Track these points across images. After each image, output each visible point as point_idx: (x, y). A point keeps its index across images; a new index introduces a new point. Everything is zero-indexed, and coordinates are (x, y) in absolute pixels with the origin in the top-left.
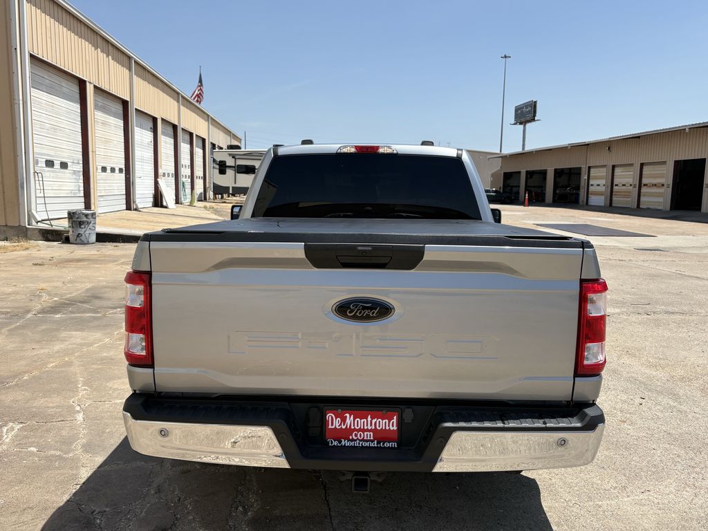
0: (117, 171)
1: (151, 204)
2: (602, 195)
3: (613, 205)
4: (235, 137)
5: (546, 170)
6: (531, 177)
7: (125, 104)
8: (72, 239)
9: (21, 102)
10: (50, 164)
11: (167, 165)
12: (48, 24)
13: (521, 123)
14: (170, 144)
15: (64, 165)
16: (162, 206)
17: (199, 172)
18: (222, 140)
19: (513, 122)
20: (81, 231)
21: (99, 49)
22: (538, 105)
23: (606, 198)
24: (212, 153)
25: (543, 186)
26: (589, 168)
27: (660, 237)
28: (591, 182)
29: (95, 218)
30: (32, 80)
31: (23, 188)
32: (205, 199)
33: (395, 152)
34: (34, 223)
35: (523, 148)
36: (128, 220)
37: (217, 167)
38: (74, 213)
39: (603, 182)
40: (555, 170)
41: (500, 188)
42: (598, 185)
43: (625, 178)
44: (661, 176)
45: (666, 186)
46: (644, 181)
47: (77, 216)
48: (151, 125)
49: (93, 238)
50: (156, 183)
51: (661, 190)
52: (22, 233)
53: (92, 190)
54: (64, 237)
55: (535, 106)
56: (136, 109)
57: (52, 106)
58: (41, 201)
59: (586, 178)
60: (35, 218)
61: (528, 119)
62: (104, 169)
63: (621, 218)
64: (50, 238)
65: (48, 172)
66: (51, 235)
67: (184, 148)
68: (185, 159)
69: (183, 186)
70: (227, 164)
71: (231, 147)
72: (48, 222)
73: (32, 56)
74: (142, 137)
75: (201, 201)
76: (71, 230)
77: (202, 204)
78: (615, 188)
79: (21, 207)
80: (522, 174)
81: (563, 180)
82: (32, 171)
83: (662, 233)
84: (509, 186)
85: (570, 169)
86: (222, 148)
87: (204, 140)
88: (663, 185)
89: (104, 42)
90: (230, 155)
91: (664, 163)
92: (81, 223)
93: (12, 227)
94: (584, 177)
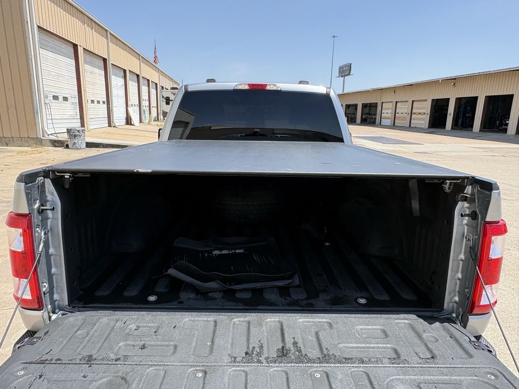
0: (101, 103)
1: (124, 123)
2: (389, 119)
3: (396, 125)
4: (176, 82)
5: (357, 104)
6: (348, 108)
7: (105, 60)
8: (70, 146)
9: (33, 58)
10: (55, 98)
11: (133, 99)
12: (49, 6)
13: (342, 76)
14: (135, 86)
15: (65, 99)
16: (131, 124)
17: (154, 103)
18: (168, 85)
19: (338, 76)
20: (76, 141)
21: (86, 25)
22: (352, 66)
23: (391, 122)
24: (161, 92)
25: (355, 114)
26: (382, 103)
27: (426, 145)
28: (383, 111)
29: (84, 133)
30: (40, 43)
31: (38, 113)
32: (158, 120)
33: (279, 89)
34: (46, 136)
35: (343, 92)
36: (108, 133)
37: (165, 100)
38: (70, 130)
39: (390, 111)
40: (363, 104)
42: (387, 113)
43: (403, 109)
44: (424, 108)
45: (426, 114)
46: (414, 111)
47: (72, 132)
48: (122, 74)
49: (84, 145)
50: (127, 110)
51: (423, 116)
52: (39, 142)
53: (85, 115)
54: (65, 145)
55: (350, 66)
56: (112, 64)
57: (56, 61)
58: (50, 121)
59: (380, 109)
60: (47, 133)
61: (346, 74)
62: (93, 102)
63: (401, 133)
64: (57, 145)
65: (54, 104)
66: (56, 143)
67: (144, 89)
68: (145, 96)
69: (144, 112)
70: (171, 99)
71: (173, 88)
72: (55, 135)
73: (39, 27)
74: (117, 82)
75: (156, 121)
76: (69, 140)
77: (156, 123)
78: (397, 115)
79: (37, 125)
80: (343, 106)
81: (367, 110)
82: (43, 102)
83: (426, 142)
85: (370, 103)
86: (167, 89)
87: (156, 84)
88: (424, 113)
89: (89, 20)
90: (172, 93)
91: (426, 100)
92: (75, 136)
93: (32, 138)
94: (379, 108)
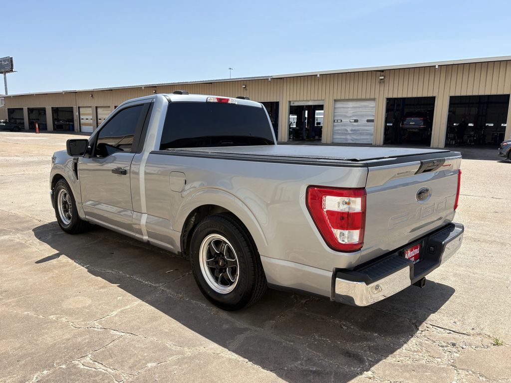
2: (91, 125)
5: (45, 108)
13: (2, 73)
22: (13, 61)
26: (79, 108)
28: (81, 117)
39: (90, 117)
40: (52, 108)
41: (6, 120)
42: (87, 119)
43: (105, 115)
59: (78, 114)
61: (7, 70)
78: (99, 121)
80: (24, 110)
84: (13, 118)
85: (62, 108)
94: (76, 114)
